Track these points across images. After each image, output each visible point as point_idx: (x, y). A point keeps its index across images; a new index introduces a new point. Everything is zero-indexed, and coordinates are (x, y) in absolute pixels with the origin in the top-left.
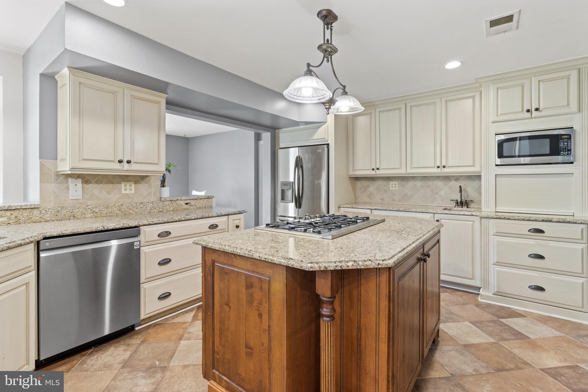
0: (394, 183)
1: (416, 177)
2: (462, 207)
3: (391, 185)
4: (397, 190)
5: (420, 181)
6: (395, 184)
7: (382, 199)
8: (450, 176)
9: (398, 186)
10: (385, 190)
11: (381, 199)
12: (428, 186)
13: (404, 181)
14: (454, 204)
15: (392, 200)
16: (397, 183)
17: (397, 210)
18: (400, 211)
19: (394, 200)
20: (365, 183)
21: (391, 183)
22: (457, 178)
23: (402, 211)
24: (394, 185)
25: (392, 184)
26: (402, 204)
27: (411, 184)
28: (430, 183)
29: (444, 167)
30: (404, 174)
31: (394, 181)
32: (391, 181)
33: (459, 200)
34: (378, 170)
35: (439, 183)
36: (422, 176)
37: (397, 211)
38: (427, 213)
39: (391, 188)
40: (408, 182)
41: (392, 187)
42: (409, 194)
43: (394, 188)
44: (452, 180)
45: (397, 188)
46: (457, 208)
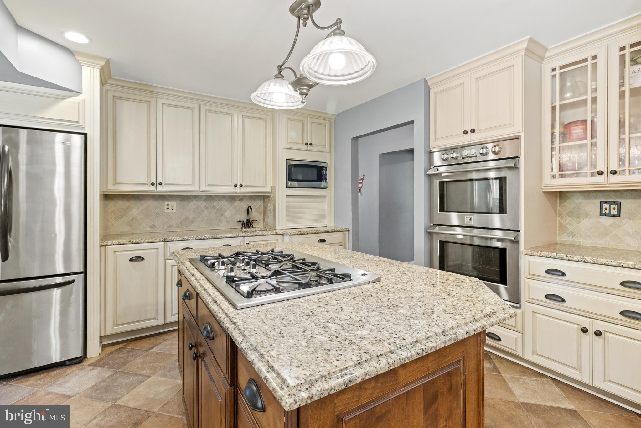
0: (170, 203)
1: (199, 196)
2: (249, 228)
3: (166, 207)
4: (174, 213)
5: (204, 201)
6: (172, 205)
7: (153, 227)
8: (235, 196)
9: (176, 207)
10: (158, 214)
11: (151, 227)
12: (213, 206)
13: (185, 201)
14: (240, 225)
15: (168, 227)
16: (174, 203)
17: (203, 237)
18: (208, 239)
19: (170, 226)
20: (122, 204)
21: (166, 203)
22: (241, 198)
23: (210, 239)
24: (170, 207)
25: (168, 205)
26: (182, 230)
27: (193, 204)
28: (215, 204)
29: (241, 186)
30: (197, 192)
31: (171, 201)
32: (167, 201)
33: (245, 221)
34: (160, 186)
35: (224, 204)
36: (206, 196)
37: (203, 239)
38: (238, 237)
39: (166, 211)
40: (189, 203)
41: (168, 209)
42: (191, 217)
43: (170, 211)
44: (237, 201)
45: (174, 211)
46: (244, 230)
